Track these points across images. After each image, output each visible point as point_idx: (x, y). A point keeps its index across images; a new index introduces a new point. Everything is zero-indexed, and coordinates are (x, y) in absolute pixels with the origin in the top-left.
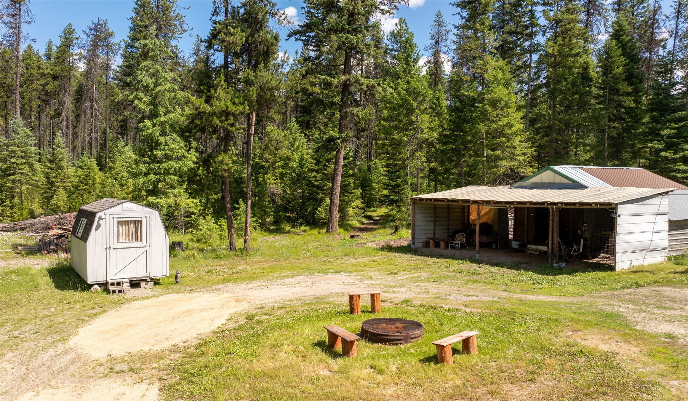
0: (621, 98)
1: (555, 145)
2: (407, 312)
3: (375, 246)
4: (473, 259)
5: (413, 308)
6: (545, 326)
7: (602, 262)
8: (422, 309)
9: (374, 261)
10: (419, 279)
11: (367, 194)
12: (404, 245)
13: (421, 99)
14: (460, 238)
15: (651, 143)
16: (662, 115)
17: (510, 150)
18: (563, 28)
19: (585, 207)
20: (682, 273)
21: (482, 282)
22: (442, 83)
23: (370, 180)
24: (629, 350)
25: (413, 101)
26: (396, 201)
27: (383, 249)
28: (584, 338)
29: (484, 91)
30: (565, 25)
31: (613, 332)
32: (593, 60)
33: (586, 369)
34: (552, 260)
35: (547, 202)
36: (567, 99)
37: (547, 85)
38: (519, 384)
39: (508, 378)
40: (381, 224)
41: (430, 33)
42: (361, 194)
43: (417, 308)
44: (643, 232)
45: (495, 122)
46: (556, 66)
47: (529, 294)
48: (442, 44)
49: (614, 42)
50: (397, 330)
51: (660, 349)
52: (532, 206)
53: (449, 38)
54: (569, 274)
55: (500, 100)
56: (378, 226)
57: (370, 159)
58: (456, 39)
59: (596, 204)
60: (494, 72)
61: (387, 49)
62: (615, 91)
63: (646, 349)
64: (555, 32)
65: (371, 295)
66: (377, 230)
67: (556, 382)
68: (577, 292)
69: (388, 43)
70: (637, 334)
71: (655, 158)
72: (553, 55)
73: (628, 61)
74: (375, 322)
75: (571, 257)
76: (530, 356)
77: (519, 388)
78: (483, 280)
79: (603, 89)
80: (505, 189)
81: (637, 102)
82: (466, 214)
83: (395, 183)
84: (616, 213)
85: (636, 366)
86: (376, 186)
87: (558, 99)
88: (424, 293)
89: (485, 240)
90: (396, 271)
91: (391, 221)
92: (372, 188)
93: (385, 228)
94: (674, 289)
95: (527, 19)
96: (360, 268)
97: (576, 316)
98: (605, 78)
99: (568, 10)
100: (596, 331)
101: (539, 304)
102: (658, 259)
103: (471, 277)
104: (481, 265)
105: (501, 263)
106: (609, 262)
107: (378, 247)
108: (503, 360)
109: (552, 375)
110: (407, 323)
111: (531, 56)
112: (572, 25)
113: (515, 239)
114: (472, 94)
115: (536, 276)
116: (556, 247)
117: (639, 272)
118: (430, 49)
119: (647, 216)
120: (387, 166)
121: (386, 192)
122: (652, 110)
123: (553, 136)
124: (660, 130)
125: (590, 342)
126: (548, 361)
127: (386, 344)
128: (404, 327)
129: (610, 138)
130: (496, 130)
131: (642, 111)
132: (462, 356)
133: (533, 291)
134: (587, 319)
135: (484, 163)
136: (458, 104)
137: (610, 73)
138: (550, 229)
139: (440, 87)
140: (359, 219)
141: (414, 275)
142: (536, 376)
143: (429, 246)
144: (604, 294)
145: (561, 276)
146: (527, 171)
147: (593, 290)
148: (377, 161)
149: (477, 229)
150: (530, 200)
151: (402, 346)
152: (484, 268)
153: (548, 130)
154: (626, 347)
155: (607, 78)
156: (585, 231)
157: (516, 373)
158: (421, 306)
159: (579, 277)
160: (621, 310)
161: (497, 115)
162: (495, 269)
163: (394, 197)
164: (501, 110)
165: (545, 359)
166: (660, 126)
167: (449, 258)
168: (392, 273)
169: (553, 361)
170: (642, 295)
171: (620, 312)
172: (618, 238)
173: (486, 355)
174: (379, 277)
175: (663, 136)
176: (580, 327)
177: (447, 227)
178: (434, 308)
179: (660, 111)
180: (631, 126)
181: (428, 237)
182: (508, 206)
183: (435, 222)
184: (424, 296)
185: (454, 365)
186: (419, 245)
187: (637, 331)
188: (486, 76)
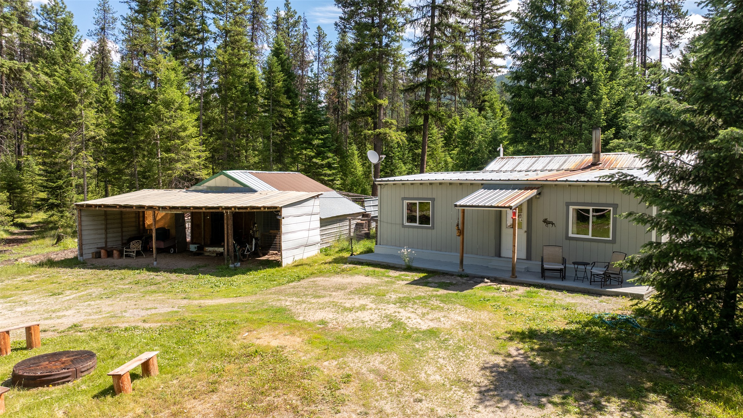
0: (282, 109)
1: (227, 149)
2: (76, 341)
3: (31, 262)
4: (150, 267)
5: (82, 334)
6: (223, 331)
7: (271, 259)
8: (94, 333)
9: (30, 281)
10: (90, 297)
11: (16, 197)
12: (69, 257)
13: (86, 91)
14: (136, 246)
15: (306, 150)
16: (312, 127)
17: (185, 152)
18: (232, 38)
19: (255, 210)
20: (330, 263)
21: (161, 292)
22: (110, 75)
23: (21, 180)
24: (294, 341)
25: (74, 94)
26: (58, 206)
27: (41, 265)
28: (259, 336)
29: (157, 90)
30: (233, 36)
31: (281, 326)
32: (259, 72)
33: (261, 367)
34: (228, 261)
35: (221, 207)
36: (237, 106)
37: (219, 91)
38: (201, 397)
39: (191, 393)
40: (38, 233)
41: (94, 18)
42: (8, 198)
43: (88, 333)
44: (302, 230)
45: (169, 124)
46: (226, 74)
47: (208, 299)
48: (109, 32)
49: (275, 58)
50: (63, 366)
51: (316, 335)
52: (208, 211)
53: (117, 26)
54: (243, 273)
55: (173, 102)
56: (35, 236)
57: (19, 154)
58: (125, 30)
59: (264, 207)
60: (167, 73)
61: (38, 26)
62: (277, 102)
63: (306, 338)
64: (225, 41)
65: (26, 328)
66: (33, 241)
67: (235, 387)
68: (251, 291)
69: (39, 18)
70: (300, 325)
71: (309, 164)
72: (224, 63)
73: (286, 77)
74: (32, 362)
75: (244, 256)
76: (210, 365)
77: (202, 401)
78: (162, 290)
79: (268, 99)
80: (181, 193)
81: (294, 113)
82: (141, 219)
83: (55, 185)
84: (281, 216)
85: (300, 355)
86: (29, 187)
87: (229, 106)
88: (96, 313)
89: (162, 245)
90: (60, 291)
91: (52, 229)
92: (23, 190)
93: (44, 238)
94: (324, 279)
95: (198, 24)
96: (9, 293)
97: (251, 315)
98: (268, 90)
99: (236, 23)
100: (268, 328)
101: (217, 308)
102: (313, 252)
103: (149, 288)
104: (159, 273)
105: (179, 269)
106: (277, 258)
107: (34, 263)
108: (184, 375)
109: (232, 380)
110: (76, 355)
111: (203, 60)
112: (240, 37)
113: (192, 242)
114: (144, 92)
115: (214, 279)
116: (231, 249)
117: (300, 265)
118: (94, 35)
119: (305, 217)
120: (44, 164)
121: (43, 195)
122: (305, 122)
123: (226, 141)
124: (312, 139)
125: (263, 340)
126: (228, 367)
127: (48, 386)
128: (72, 361)
129: (275, 144)
130: (170, 131)
131: (298, 122)
132: (142, 380)
133: (211, 295)
134: (260, 317)
135: (158, 165)
136: (129, 101)
137: (273, 86)
138: (226, 232)
139: (107, 79)
140: (6, 228)
141: (83, 293)
142: (217, 385)
143: (100, 257)
144: (273, 290)
145: (236, 276)
146: (203, 174)
147: (264, 287)
148: (30, 158)
149: (154, 235)
150: (205, 205)
151: (70, 384)
152: (162, 277)
153: (220, 134)
154: (292, 339)
155: (270, 90)
156: (256, 231)
157: (198, 387)
158: (93, 329)
159: (253, 276)
160: (288, 303)
161: (171, 116)
162: (173, 276)
163: (54, 201)
164: (175, 112)
165: (224, 366)
166: (311, 136)
167: (124, 268)
168: (54, 294)
169: (232, 366)
170: (303, 287)
171: (287, 306)
172: (284, 238)
173: (168, 373)
174: (37, 301)
175: (314, 145)
176: (254, 327)
177: (120, 234)
178: (109, 329)
179: (311, 123)
180: (290, 134)
181: (99, 246)
182: (185, 210)
183: (106, 229)
184: (97, 317)
185: (133, 393)
186: (88, 255)
187: (300, 322)
188: (158, 75)
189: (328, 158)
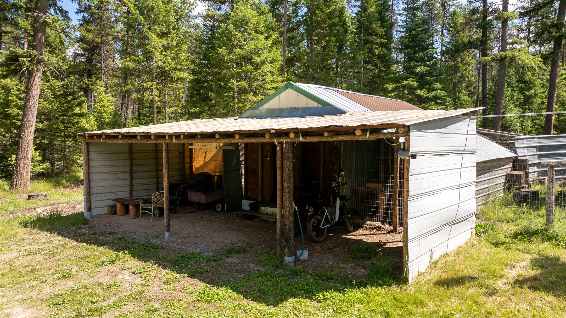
15: (406, 80)
16: (415, 52)
19: (340, 138)
34: (282, 248)
35: (268, 130)
52: (245, 140)
59: (364, 129)
62: (369, 31)
75: (319, 232)
82: (187, 160)
84: (407, 150)
89: (203, 198)
98: (360, 16)
113: (246, 196)
116: (288, 222)
124: (414, 67)
138: (279, 186)
143: (115, 213)
156: (343, 185)
166: (414, 63)
172: (413, 204)
175: (418, 73)
181: (116, 197)
183: (131, 173)
189: (435, 90)
